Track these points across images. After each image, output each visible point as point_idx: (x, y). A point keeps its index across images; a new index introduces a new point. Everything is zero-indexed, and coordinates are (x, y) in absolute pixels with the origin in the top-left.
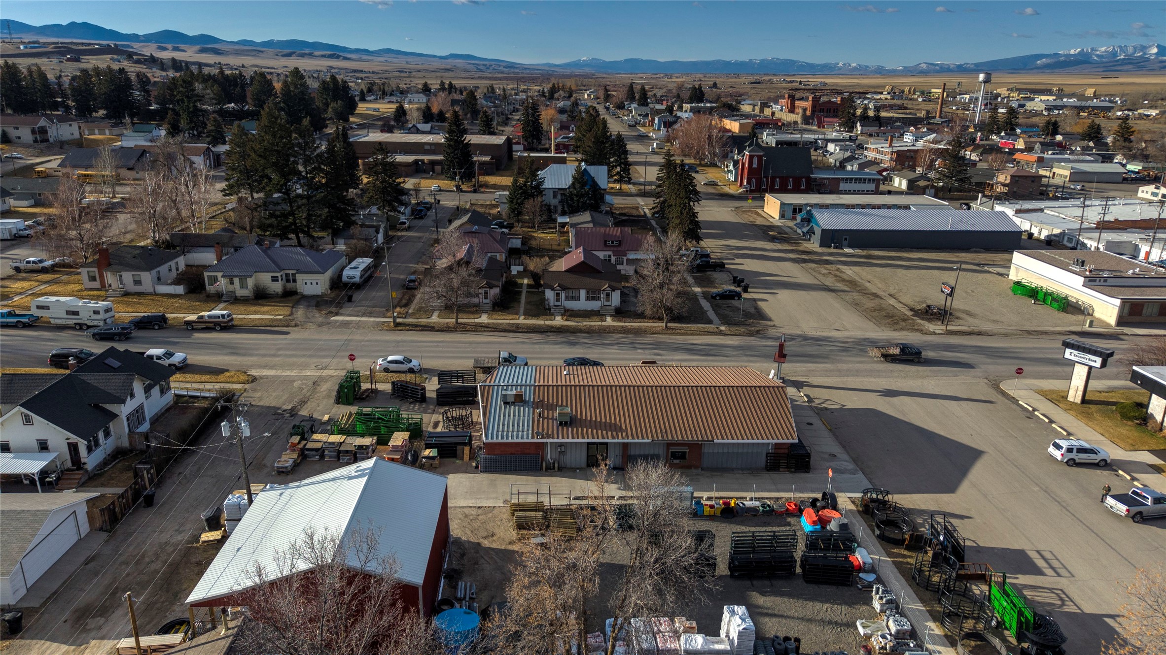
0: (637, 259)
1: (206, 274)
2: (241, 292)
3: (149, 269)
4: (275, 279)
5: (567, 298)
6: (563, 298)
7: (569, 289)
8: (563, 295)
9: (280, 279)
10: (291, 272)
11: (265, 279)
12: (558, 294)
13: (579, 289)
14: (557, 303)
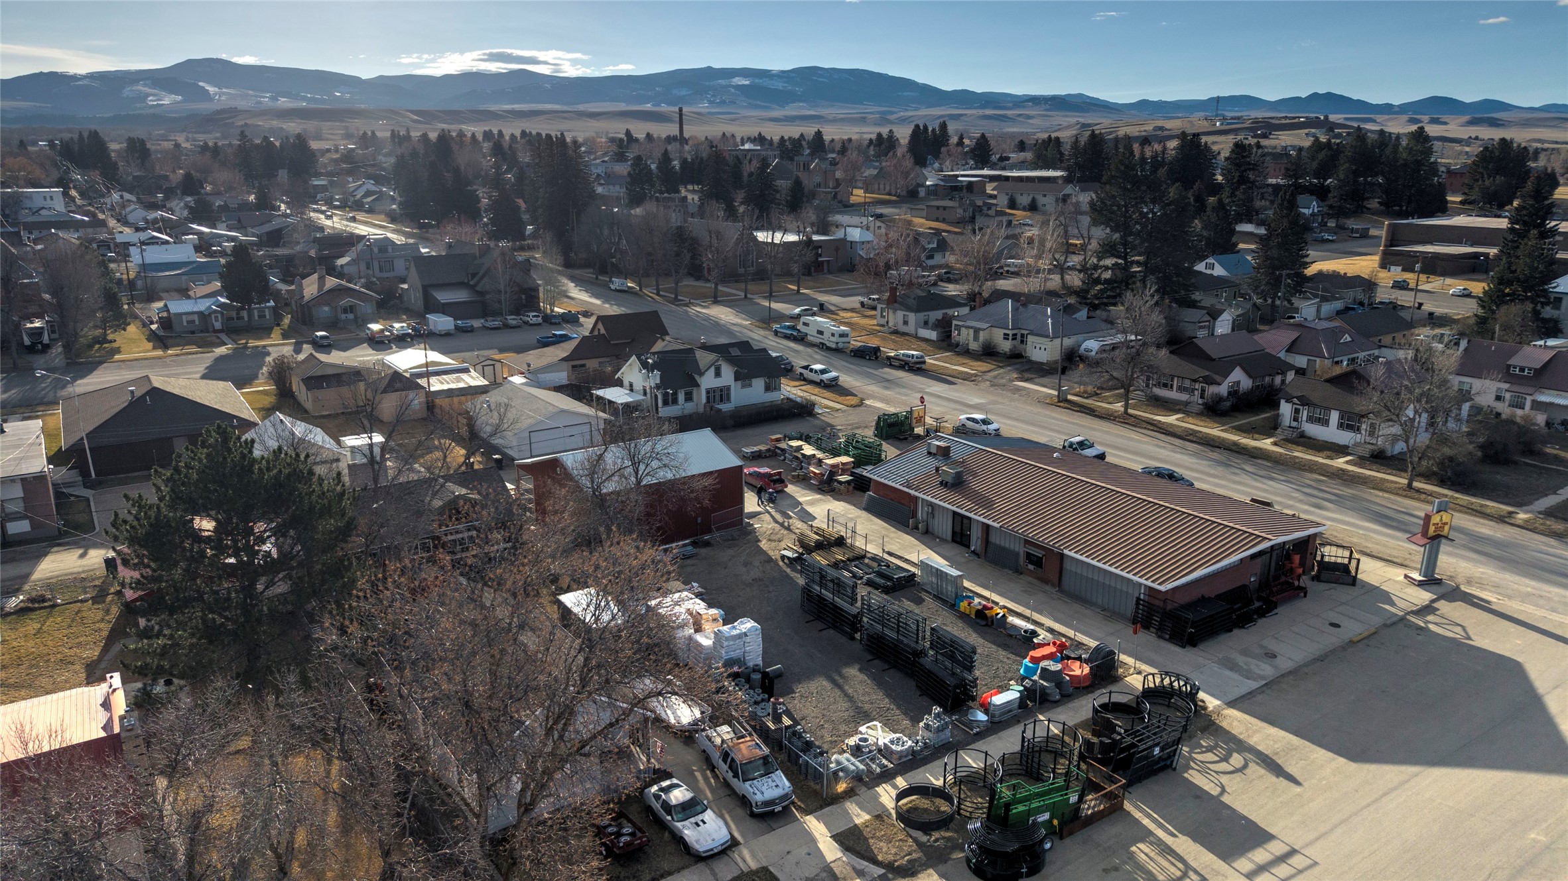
0: (1552, 404)
1: (954, 322)
2: (974, 346)
3: (917, 310)
4: (1006, 337)
5: (1311, 419)
6: (1305, 418)
7: (1315, 405)
8: (1305, 413)
9: (1010, 338)
10: (1025, 332)
11: (998, 335)
12: (1297, 411)
13: (1329, 409)
14: (1294, 424)
